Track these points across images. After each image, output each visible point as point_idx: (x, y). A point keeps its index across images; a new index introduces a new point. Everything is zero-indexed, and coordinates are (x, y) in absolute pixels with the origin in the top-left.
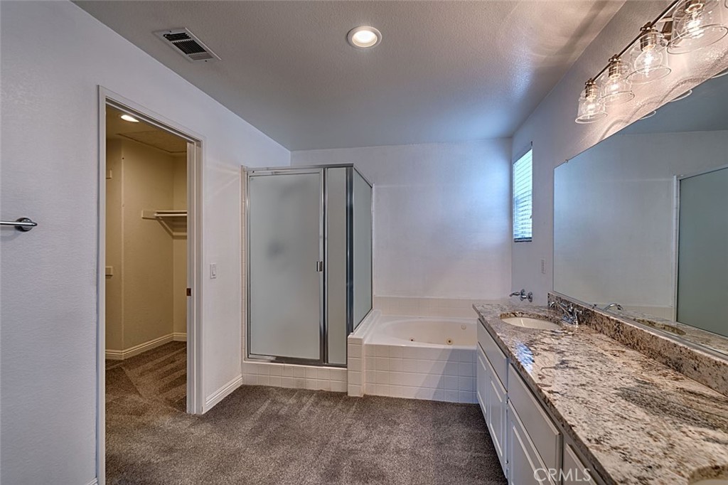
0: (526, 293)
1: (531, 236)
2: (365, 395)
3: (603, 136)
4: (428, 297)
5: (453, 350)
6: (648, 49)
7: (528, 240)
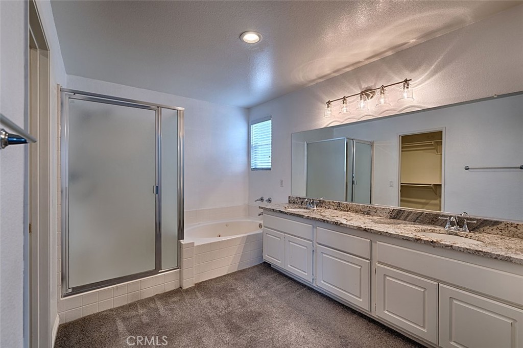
0: (266, 198)
1: (270, 167)
2: (195, 284)
3: (328, 125)
4: (202, 209)
5: (248, 236)
6: (362, 101)
7: (269, 169)
